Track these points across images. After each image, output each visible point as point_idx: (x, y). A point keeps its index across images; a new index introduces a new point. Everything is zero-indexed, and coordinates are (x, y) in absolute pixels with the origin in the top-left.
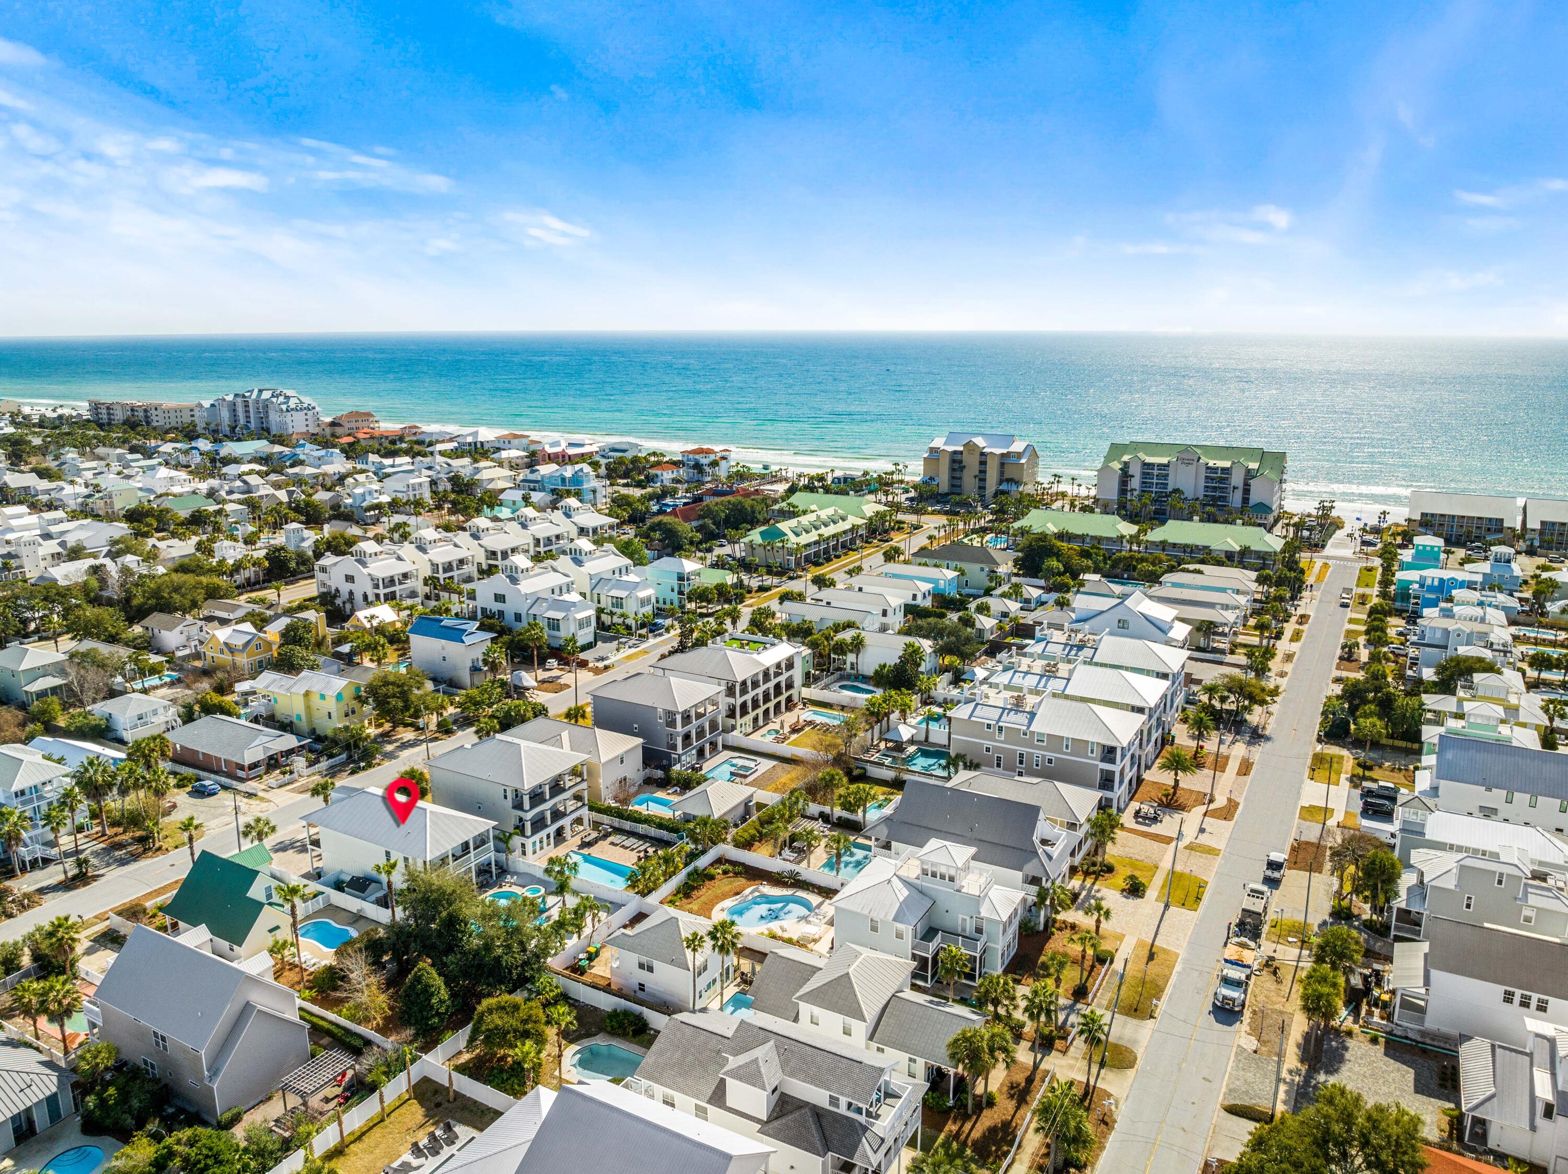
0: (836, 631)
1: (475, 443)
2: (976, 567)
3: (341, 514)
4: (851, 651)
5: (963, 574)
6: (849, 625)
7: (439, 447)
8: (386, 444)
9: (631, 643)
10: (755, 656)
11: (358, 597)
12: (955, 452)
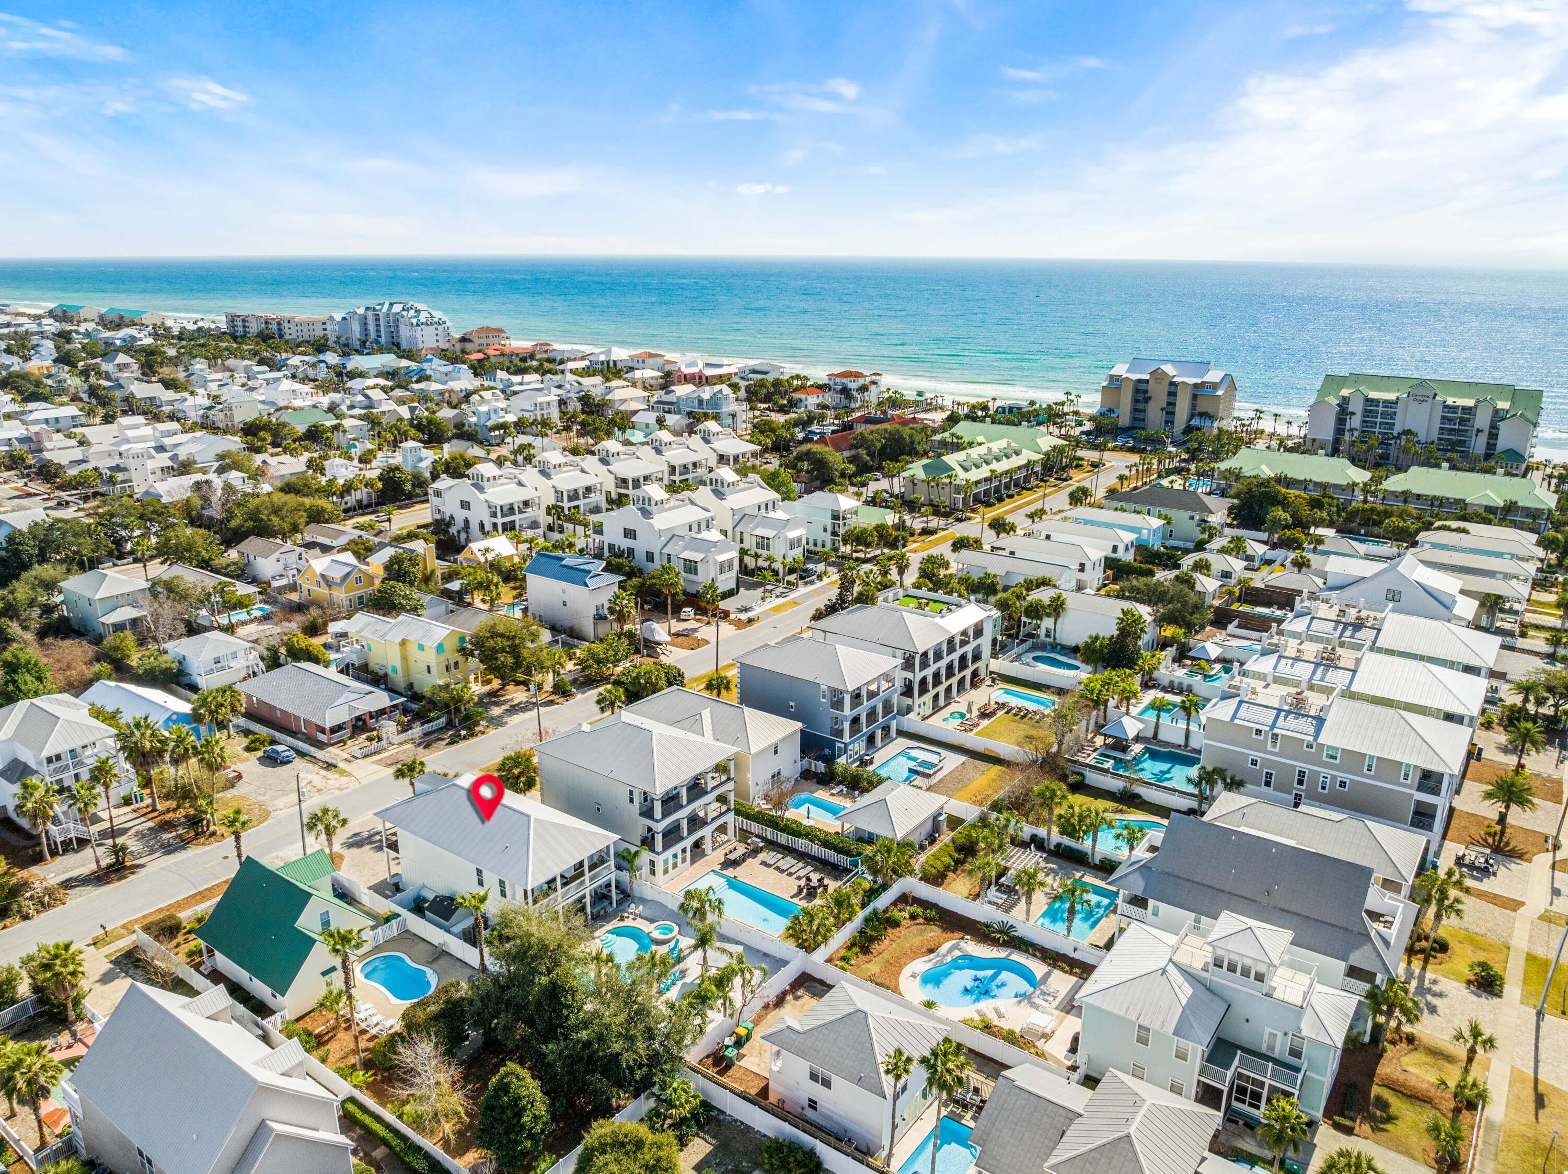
0: (1028, 590)
1: (608, 362)
2: (1185, 515)
3: (464, 433)
4: (1048, 615)
5: (1169, 523)
6: (1044, 583)
7: (571, 365)
8: (517, 361)
9: (778, 591)
10: (938, 620)
11: (474, 526)
12: (1139, 381)
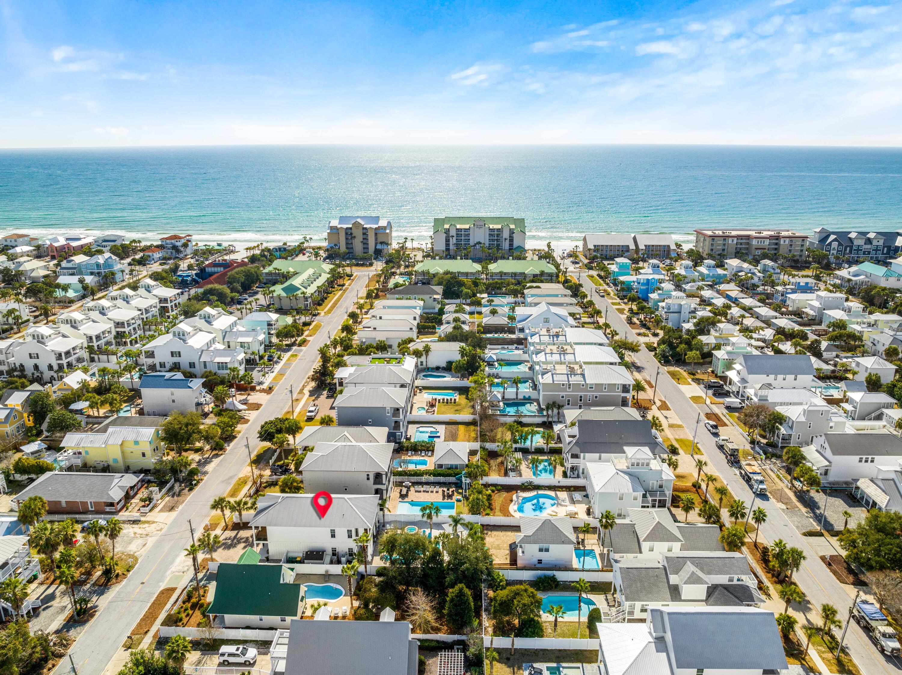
0: (406, 345)
4: (422, 355)
5: (424, 302)
9: (265, 370)
10: (403, 367)
12: (347, 228)
